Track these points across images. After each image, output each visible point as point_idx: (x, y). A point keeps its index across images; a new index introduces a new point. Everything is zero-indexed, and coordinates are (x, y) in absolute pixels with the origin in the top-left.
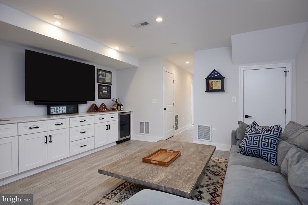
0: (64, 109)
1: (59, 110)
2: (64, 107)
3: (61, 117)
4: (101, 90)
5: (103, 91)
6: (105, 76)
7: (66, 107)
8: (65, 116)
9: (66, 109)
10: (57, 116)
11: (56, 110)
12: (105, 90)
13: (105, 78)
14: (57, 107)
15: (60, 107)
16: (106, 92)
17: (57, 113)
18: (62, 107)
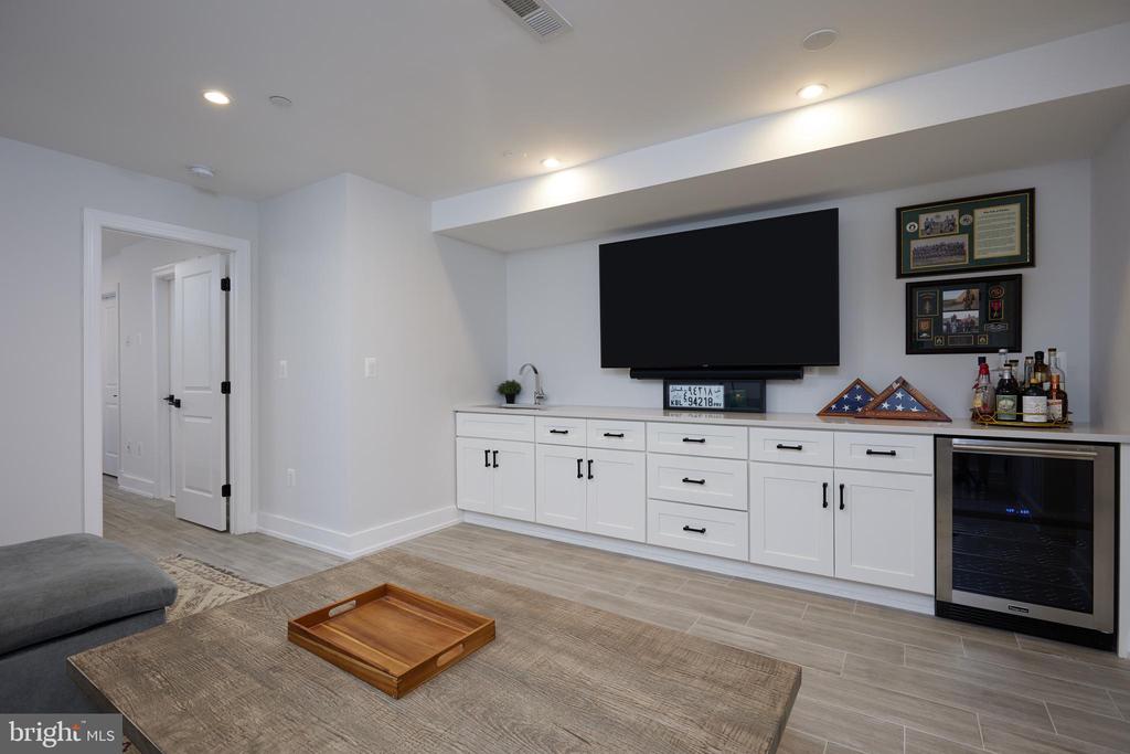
0: (716, 394)
1: (698, 396)
2: (714, 388)
3: (704, 417)
4: (927, 307)
5: (947, 315)
6: (969, 230)
7: (722, 388)
8: (721, 418)
9: (722, 393)
10: (694, 414)
11: (688, 395)
12: (962, 306)
13: (964, 239)
14: (693, 387)
15: (703, 387)
16: (976, 314)
17: (694, 406)
18: (708, 387)
